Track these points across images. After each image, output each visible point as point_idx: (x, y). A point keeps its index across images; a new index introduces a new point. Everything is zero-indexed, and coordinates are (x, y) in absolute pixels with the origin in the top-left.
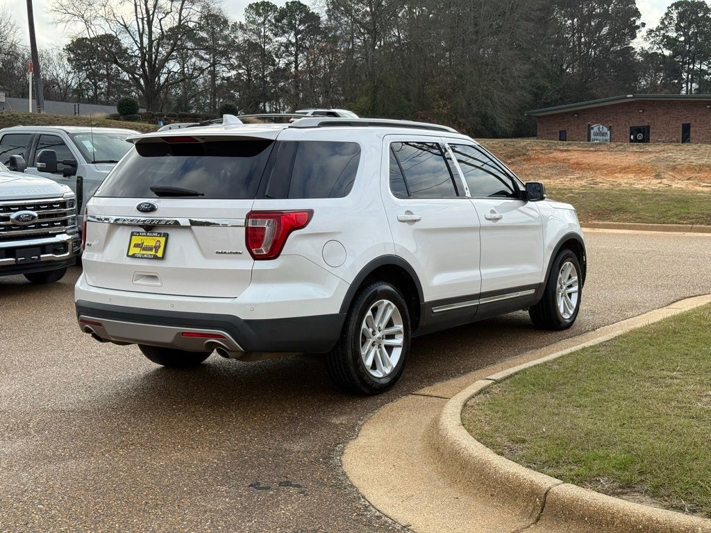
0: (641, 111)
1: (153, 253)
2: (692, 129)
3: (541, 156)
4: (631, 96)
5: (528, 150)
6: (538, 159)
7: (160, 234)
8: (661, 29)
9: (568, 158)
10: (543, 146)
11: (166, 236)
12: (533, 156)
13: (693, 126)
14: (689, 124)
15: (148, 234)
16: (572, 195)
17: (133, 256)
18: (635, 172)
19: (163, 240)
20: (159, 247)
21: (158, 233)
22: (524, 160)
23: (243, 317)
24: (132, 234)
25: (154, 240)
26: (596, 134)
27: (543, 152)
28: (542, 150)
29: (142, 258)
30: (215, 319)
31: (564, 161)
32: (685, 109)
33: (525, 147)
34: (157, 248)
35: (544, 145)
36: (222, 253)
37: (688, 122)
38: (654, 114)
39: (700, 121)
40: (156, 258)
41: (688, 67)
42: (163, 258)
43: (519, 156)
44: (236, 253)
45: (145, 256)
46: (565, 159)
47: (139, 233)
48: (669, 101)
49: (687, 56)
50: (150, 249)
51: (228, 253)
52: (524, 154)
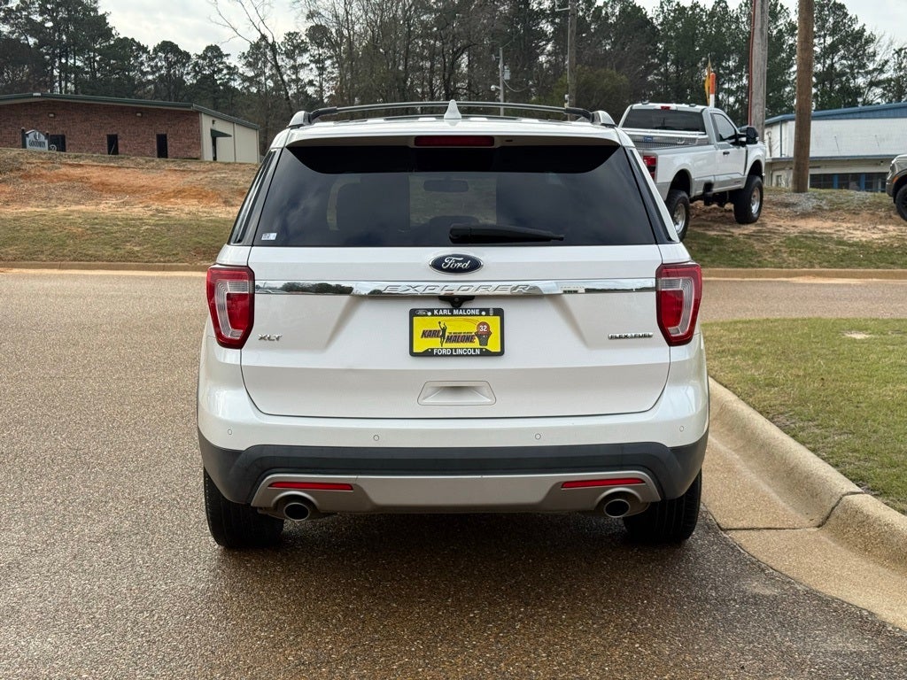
0: (52, 115)
1: (476, 344)
2: (119, 142)
3: (44, 172)
4: (39, 94)
5: (22, 163)
6: (41, 176)
7: (487, 311)
8: (24, 9)
9: (86, 175)
10: (42, 159)
11: (499, 312)
12: (33, 172)
13: (121, 138)
14: (116, 136)
15: (455, 312)
16: (147, 227)
17: (429, 354)
18: (194, 197)
19: (494, 322)
20: (489, 334)
21: (481, 310)
22: (21, 177)
23: (670, 443)
24: (413, 313)
25: (472, 321)
26: (32, 144)
27: (45, 166)
28: (42, 163)
29: (452, 355)
30: (626, 452)
31: (81, 179)
32: (109, 115)
33: (14, 159)
34: (484, 337)
35: (44, 157)
36: (620, 337)
37: (115, 133)
38: (69, 120)
39: (129, 133)
40: (486, 354)
41: (60, 62)
42: (501, 353)
43: (11, 171)
44: (645, 336)
45: (461, 352)
46: (83, 177)
47: (432, 310)
48: (88, 104)
49: (57, 48)
50: (469, 338)
51: (632, 337)
52: (19, 169)
